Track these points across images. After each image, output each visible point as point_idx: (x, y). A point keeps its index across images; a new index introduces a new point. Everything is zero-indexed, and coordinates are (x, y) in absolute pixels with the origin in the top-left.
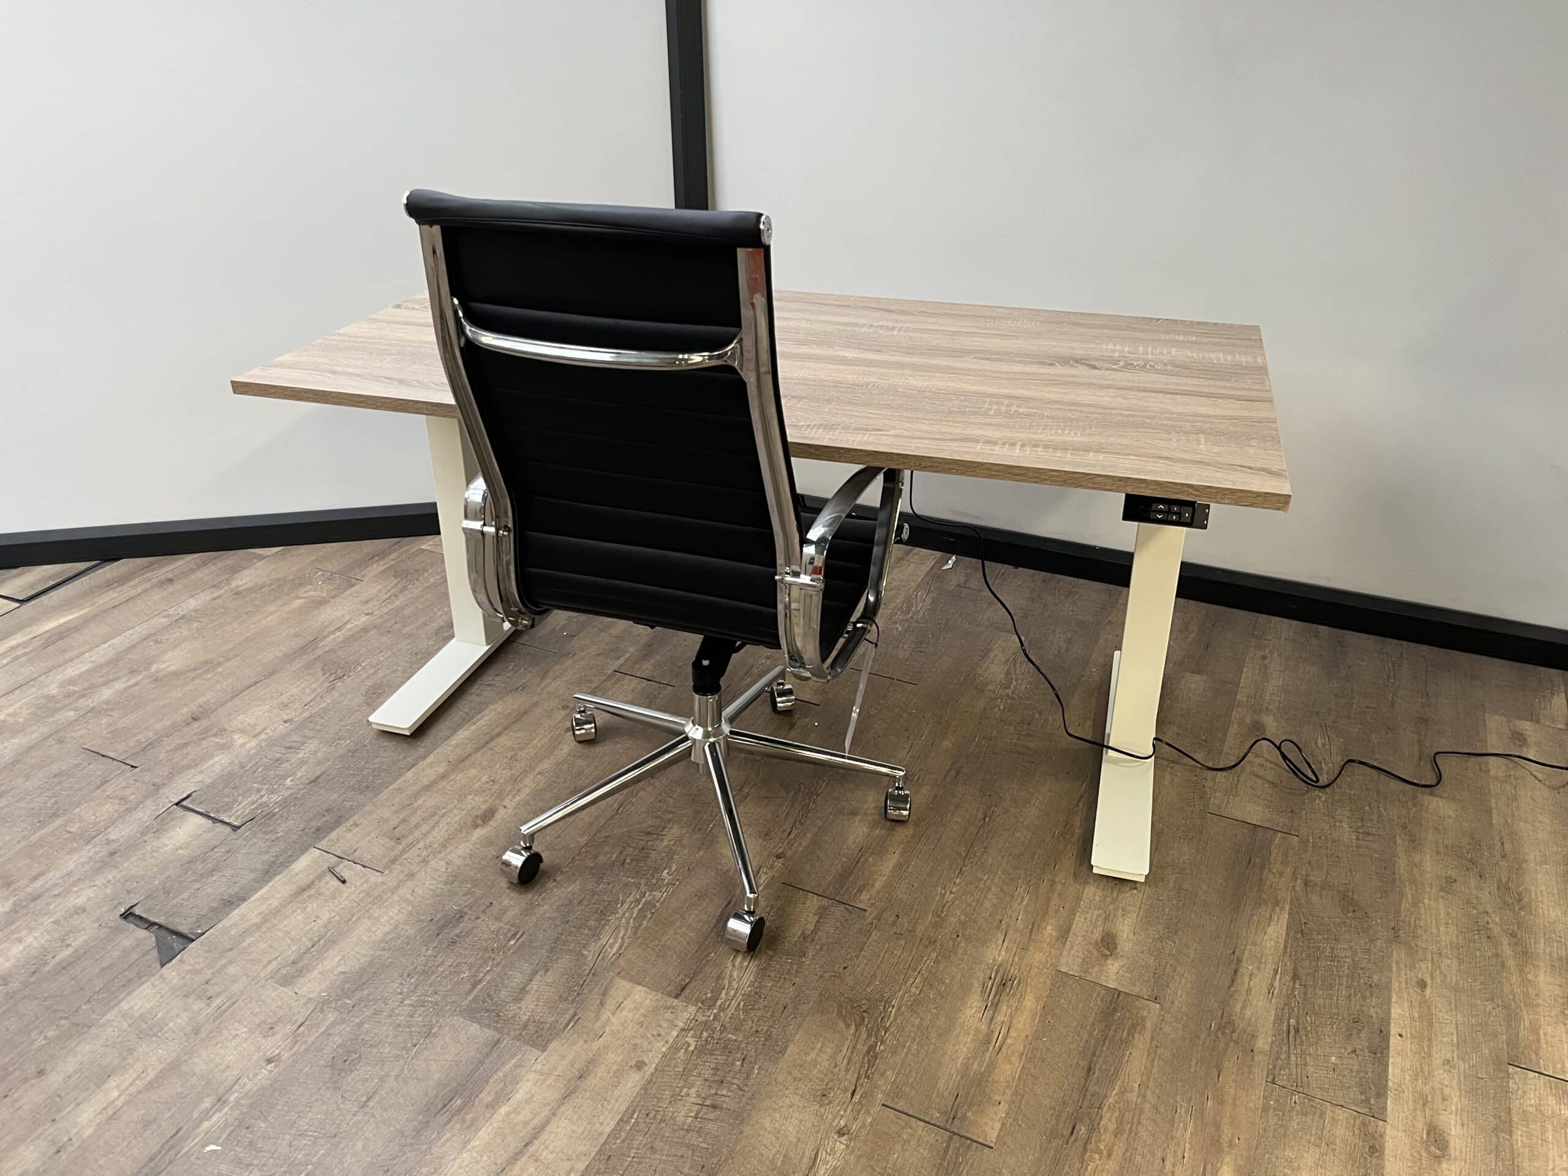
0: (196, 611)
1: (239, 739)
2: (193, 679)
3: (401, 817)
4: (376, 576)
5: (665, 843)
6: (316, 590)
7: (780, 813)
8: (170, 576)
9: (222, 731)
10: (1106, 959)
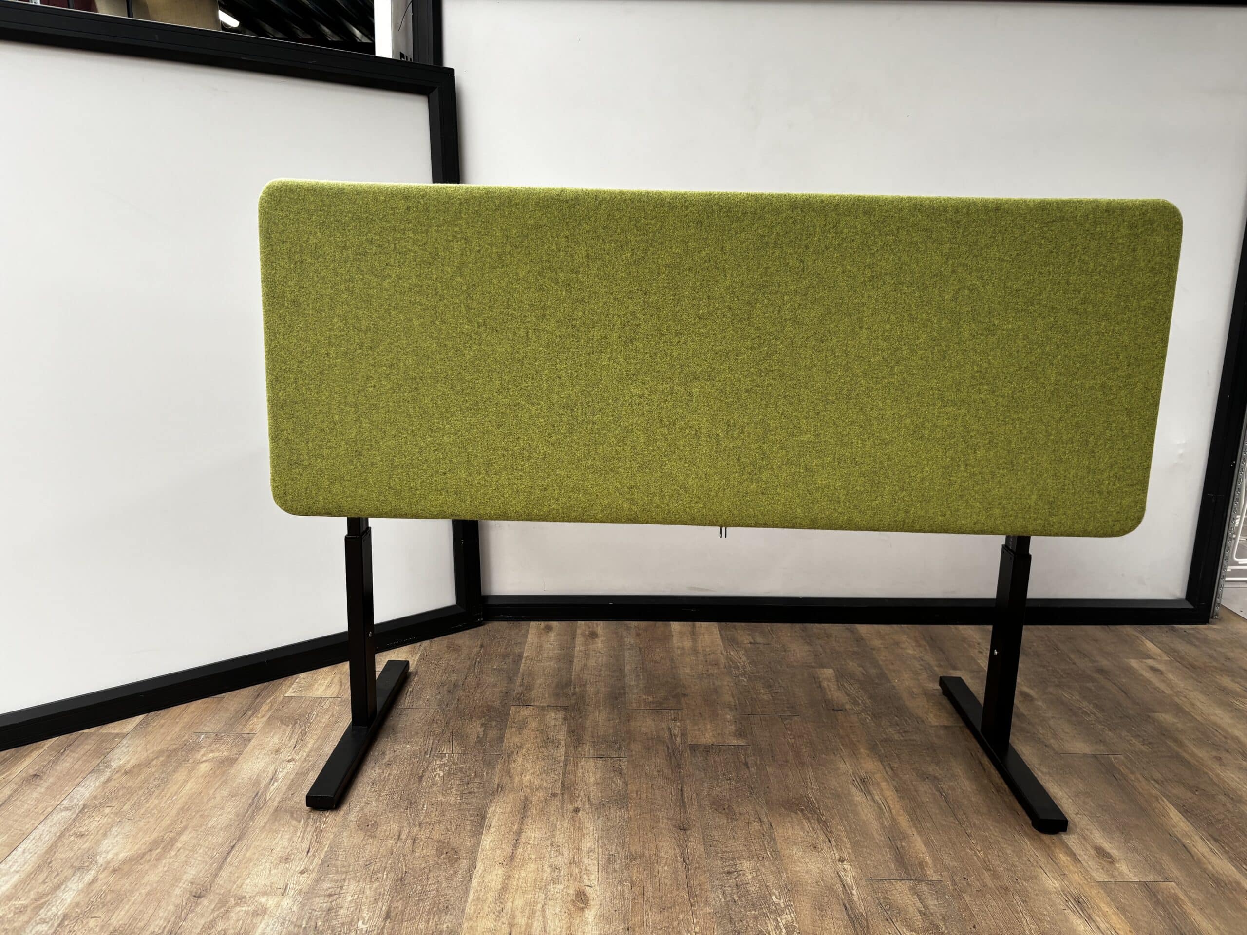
0: (95, 798)
1: (271, 902)
2: (158, 859)
3: (505, 920)
4: (263, 728)
5: (750, 877)
6: (212, 751)
7: (808, 829)
8: (31, 772)
9: (241, 900)
10: (1114, 865)
